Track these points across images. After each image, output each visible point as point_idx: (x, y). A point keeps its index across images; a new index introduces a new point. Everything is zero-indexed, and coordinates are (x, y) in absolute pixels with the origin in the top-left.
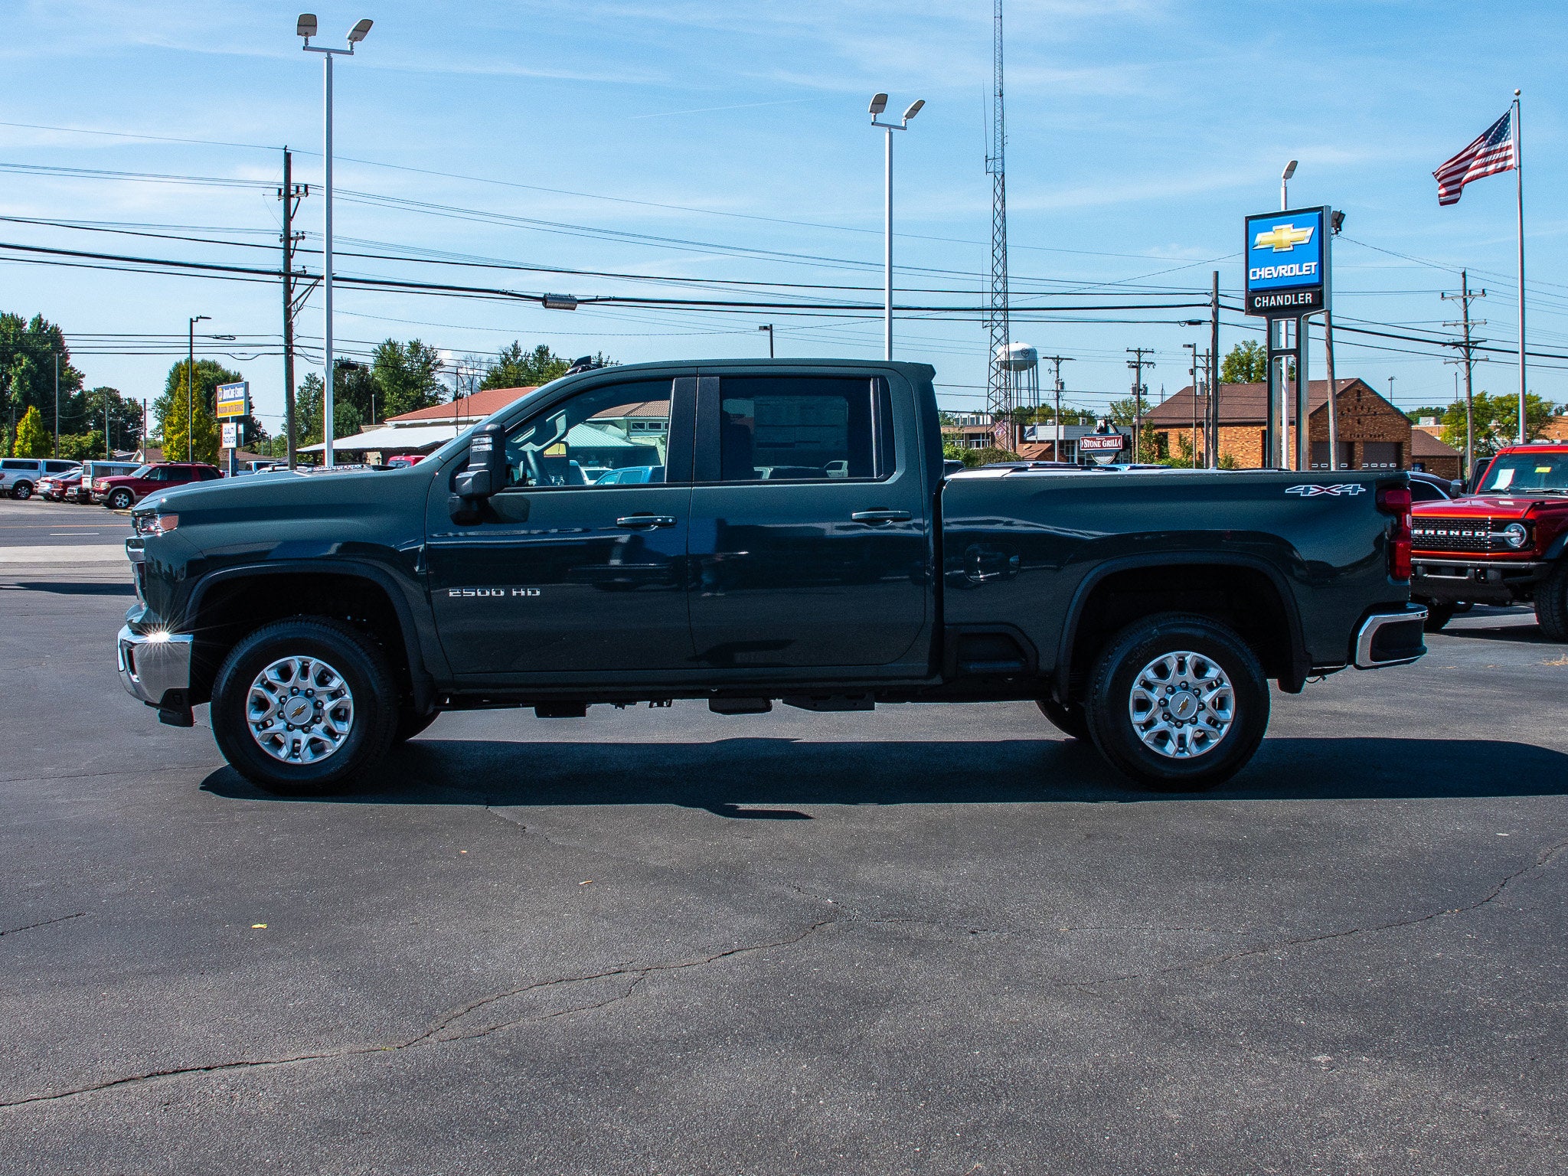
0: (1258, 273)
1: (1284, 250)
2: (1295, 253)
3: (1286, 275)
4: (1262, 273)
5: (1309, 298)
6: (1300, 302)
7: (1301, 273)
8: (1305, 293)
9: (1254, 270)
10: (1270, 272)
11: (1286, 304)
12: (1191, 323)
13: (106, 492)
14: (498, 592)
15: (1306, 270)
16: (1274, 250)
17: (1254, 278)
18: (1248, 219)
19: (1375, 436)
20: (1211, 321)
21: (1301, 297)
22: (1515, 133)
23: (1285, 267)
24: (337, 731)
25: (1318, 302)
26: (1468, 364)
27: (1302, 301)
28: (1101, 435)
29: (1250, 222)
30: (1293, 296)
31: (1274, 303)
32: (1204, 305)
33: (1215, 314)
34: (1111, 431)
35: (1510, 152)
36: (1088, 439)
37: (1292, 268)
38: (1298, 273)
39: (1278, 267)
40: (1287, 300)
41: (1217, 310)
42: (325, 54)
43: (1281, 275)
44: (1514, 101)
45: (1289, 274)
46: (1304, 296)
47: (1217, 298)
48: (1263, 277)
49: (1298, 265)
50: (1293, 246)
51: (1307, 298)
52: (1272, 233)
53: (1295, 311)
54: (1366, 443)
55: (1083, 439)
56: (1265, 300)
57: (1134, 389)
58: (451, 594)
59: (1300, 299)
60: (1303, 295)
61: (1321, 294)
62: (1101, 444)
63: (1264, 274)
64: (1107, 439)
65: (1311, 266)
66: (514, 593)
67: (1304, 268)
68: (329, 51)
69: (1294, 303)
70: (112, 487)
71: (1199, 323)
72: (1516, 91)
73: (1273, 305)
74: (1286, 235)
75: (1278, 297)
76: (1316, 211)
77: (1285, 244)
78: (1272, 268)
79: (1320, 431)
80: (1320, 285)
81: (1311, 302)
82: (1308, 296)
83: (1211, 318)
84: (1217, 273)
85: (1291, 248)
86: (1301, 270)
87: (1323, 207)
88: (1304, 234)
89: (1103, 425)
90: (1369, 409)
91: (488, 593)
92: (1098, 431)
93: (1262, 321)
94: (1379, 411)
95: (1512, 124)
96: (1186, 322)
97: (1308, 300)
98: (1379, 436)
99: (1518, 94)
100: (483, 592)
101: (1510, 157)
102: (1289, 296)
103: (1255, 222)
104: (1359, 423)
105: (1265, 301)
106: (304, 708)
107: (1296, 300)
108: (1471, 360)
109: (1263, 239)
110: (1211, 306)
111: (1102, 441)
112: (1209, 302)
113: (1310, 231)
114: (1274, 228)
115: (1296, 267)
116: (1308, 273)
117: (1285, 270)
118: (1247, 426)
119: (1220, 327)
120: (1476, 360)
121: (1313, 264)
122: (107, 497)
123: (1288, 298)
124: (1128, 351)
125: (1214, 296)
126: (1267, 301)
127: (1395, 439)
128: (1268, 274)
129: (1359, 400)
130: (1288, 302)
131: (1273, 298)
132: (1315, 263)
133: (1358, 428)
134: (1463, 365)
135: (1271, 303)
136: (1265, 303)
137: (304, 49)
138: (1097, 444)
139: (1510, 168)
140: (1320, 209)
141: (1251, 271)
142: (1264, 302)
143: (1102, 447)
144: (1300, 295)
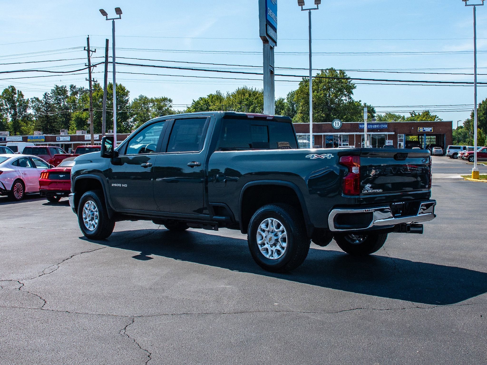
13: (467, 156)
42: (473, 7)
58: (112, 185)
66: (123, 186)
68: (474, 5)
70: (469, 155)
106: (90, 215)
122: (467, 158)
137: (465, 6)
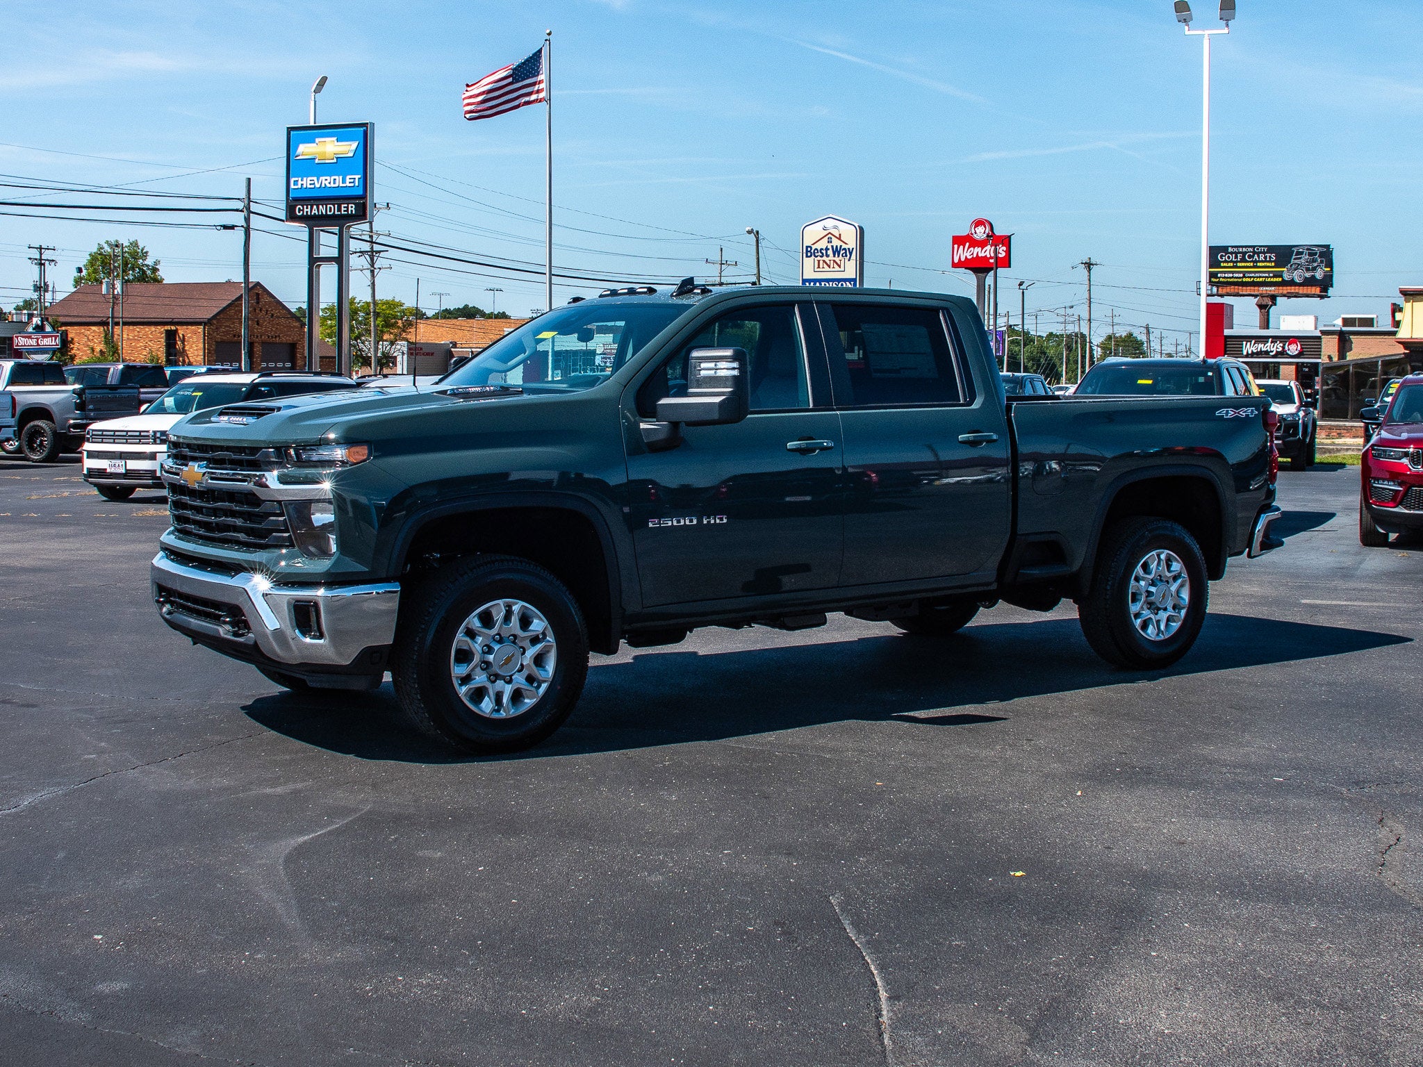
0: (300, 182)
1: (327, 161)
2: (339, 165)
3: (328, 185)
4: (304, 182)
5: (352, 208)
6: (343, 213)
7: (344, 185)
8: (348, 204)
9: (296, 179)
10: (312, 182)
11: (328, 213)
12: (225, 227)
14: (691, 521)
15: (350, 183)
16: (317, 161)
17: (296, 187)
18: (290, 130)
19: (272, 337)
20: (242, 226)
21: (344, 207)
22: (546, 69)
23: (328, 178)
24: (541, 678)
25: (361, 214)
26: (372, 272)
27: (344, 211)
28: (37, 332)
29: (292, 133)
30: (336, 206)
31: (316, 212)
32: (237, 210)
33: (247, 220)
34: (48, 329)
35: (542, 86)
36: (23, 337)
37: (335, 179)
38: (341, 185)
39: (321, 178)
40: (331, 210)
41: (249, 216)
43: (323, 186)
44: (546, 40)
45: (332, 185)
46: (348, 207)
47: (249, 204)
48: (305, 186)
49: (341, 177)
50: (337, 158)
51: (350, 209)
52: (315, 145)
53: (341, 221)
54: (263, 343)
55: (17, 337)
56: (307, 208)
57: (35, 286)
58: (651, 525)
59: (343, 209)
60: (346, 205)
61: (364, 205)
62: (37, 342)
63: (306, 183)
64: (43, 337)
65: (355, 179)
66: (705, 522)
67: (348, 180)
69: (336, 213)
71: (232, 227)
72: (548, 31)
73: (315, 213)
74: (329, 148)
75: (321, 207)
76: (362, 127)
77: (327, 157)
78: (315, 179)
79: (223, 332)
80: (364, 197)
81: (354, 213)
82: (352, 207)
83: (243, 223)
84: (249, 180)
85: (335, 161)
86: (344, 181)
87: (367, 123)
88: (349, 148)
89: (39, 323)
90: (267, 311)
91: (682, 523)
92: (34, 329)
93: (301, 230)
94: (276, 313)
95: (544, 61)
96: (221, 226)
97: (352, 211)
98: (276, 337)
99: (549, 34)
100: (679, 521)
101: (542, 90)
102: (332, 206)
103: (295, 134)
104: (258, 324)
105: (307, 210)
106: (513, 655)
107: (339, 210)
108: (375, 269)
109: (305, 150)
110: (243, 211)
111: (38, 339)
112: (241, 208)
113: (354, 145)
114: (317, 140)
115: (339, 179)
116: (352, 185)
117: (329, 181)
118: (150, 325)
119: (252, 232)
120: (380, 268)
121: (357, 177)
123: (330, 208)
124: (29, 248)
125: (246, 202)
126: (309, 210)
127: (290, 340)
128: (310, 184)
129: (258, 303)
130: (330, 211)
131: (315, 207)
132: (360, 176)
133: (257, 329)
134: (368, 273)
135: (313, 212)
136: (307, 212)
138: (33, 342)
139: (541, 101)
140: (365, 125)
141: (292, 180)
142: (305, 210)
143: (38, 345)
144: (343, 206)
